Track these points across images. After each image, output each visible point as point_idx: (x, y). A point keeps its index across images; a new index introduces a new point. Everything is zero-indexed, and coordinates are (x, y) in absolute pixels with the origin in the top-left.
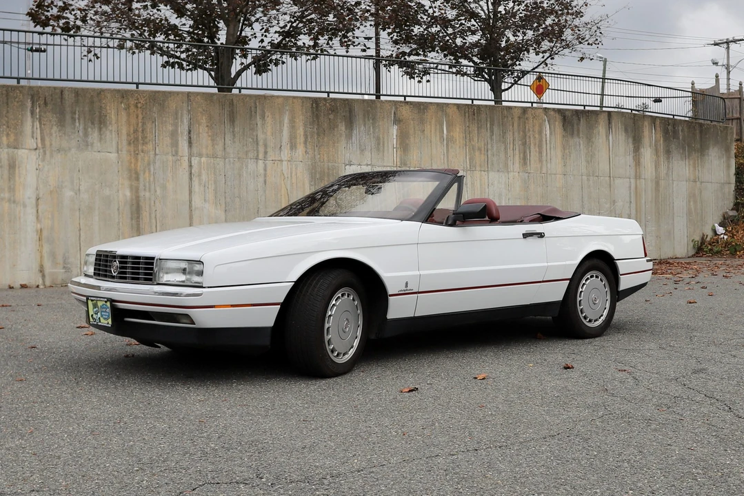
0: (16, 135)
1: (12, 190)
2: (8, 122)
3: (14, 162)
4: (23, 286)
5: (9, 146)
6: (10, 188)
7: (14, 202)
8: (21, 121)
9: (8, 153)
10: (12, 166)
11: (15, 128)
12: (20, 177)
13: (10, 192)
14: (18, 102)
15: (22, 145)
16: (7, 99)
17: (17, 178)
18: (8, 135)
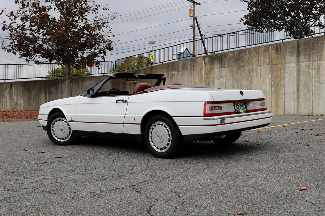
0: (320, 55)
1: (319, 77)
2: (317, 51)
3: (320, 66)
4: (322, 115)
5: (318, 61)
6: (318, 77)
7: (319, 82)
8: (322, 50)
9: (317, 63)
10: (319, 68)
11: (320, 53)
12: (321, 72)
13: (318, 78)
14: (321, 42)
15: (322, 59)
16: (317, 42)
17: (320, 73)
18: (317, 56)
